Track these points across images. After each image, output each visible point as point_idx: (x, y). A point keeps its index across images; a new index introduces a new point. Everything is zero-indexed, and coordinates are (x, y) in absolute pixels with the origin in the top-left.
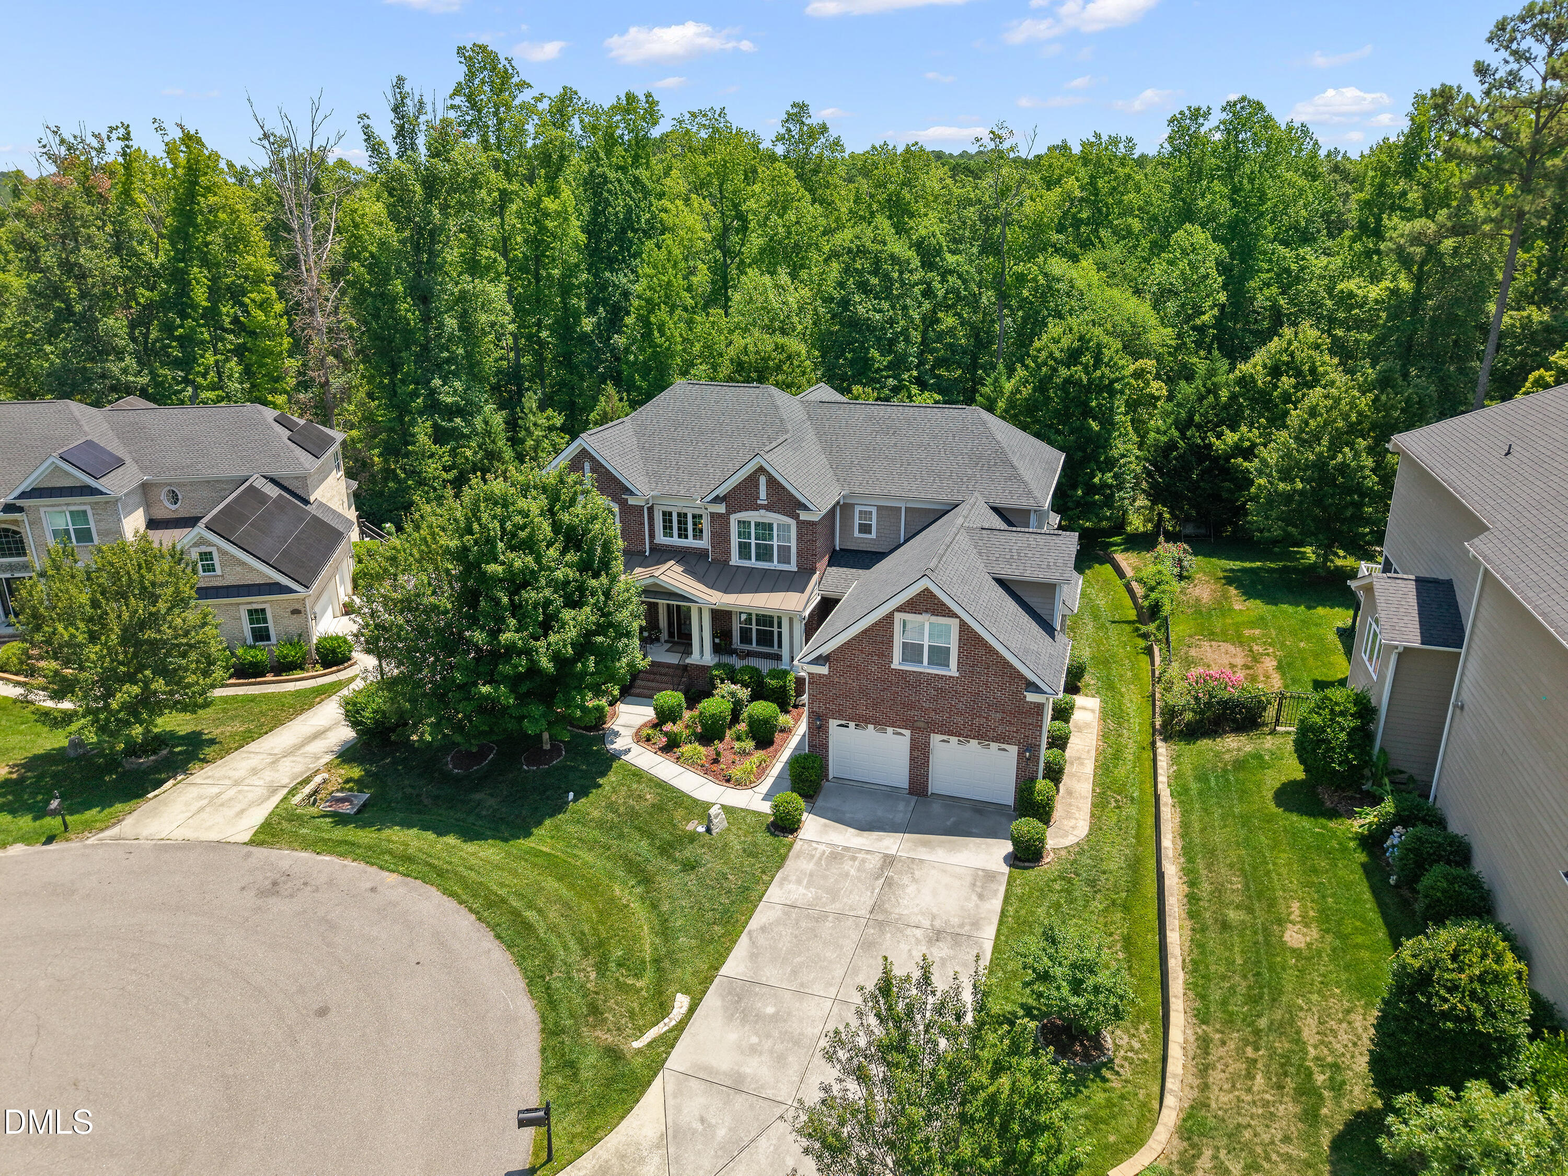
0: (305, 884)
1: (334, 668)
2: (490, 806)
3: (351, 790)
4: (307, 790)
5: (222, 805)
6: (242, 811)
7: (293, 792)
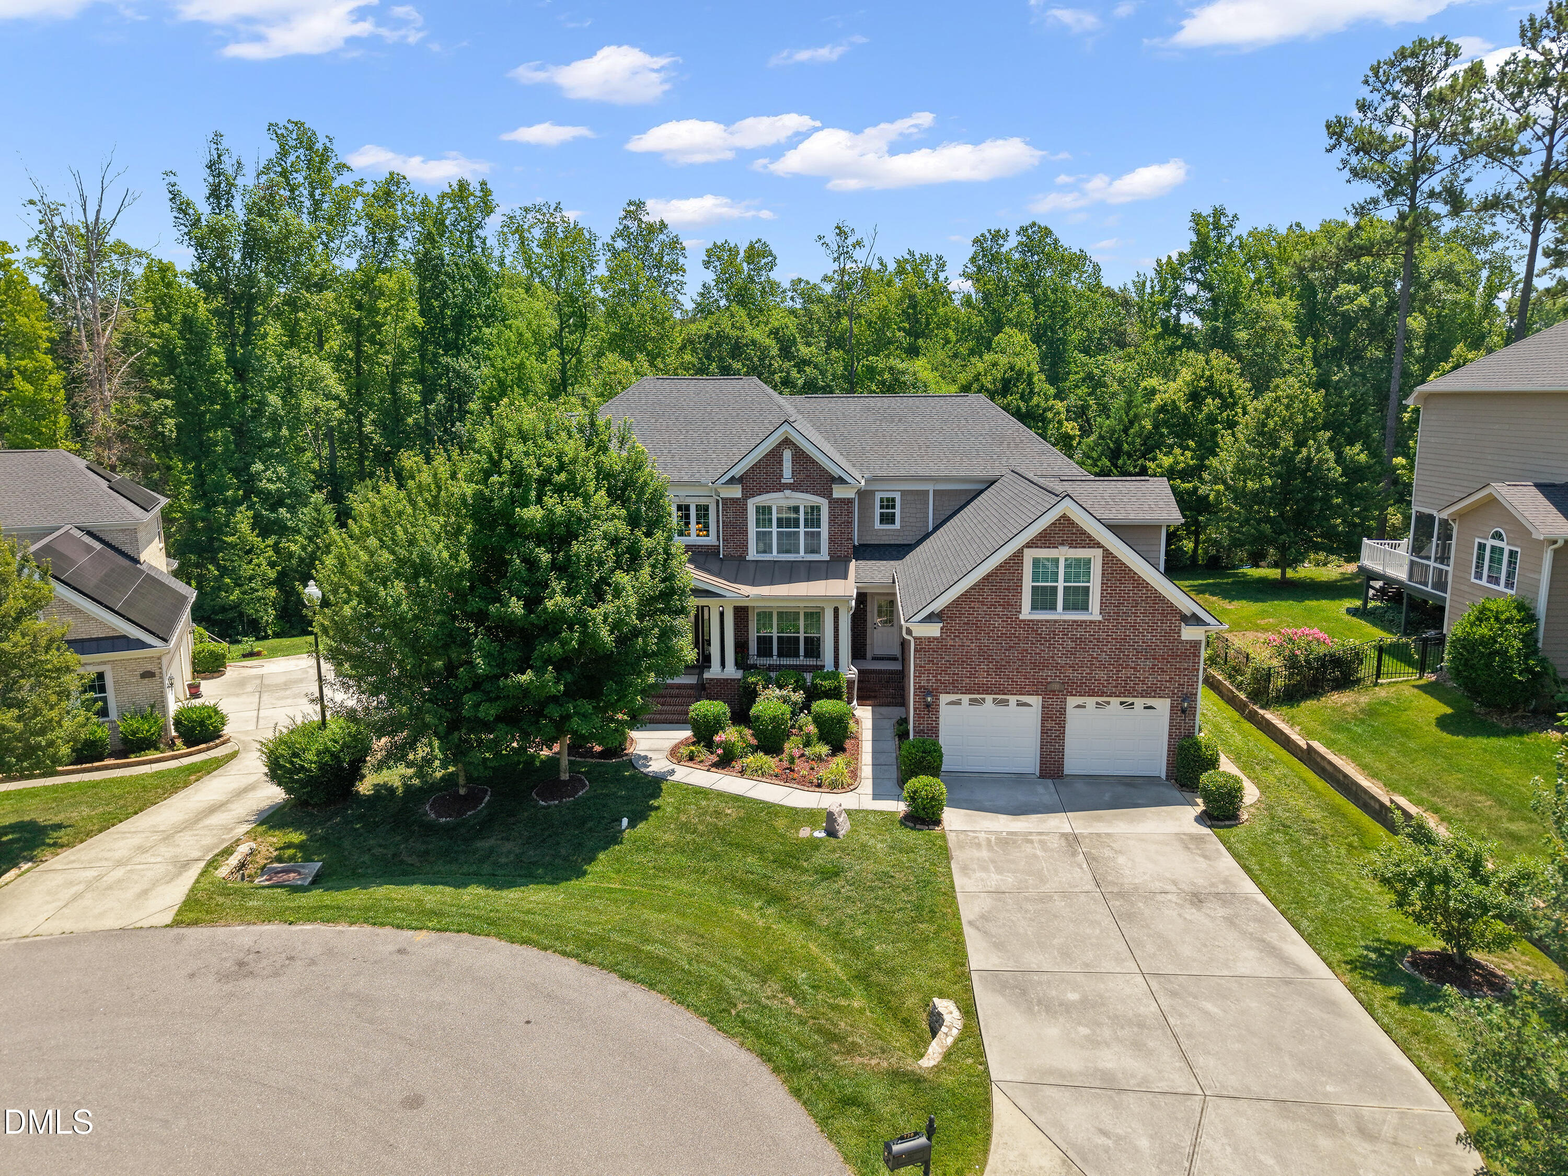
0: (291, 958)
1: (203, 746)
2: (509, 852)
3: (292, 858)
4: (234, 861)
5: (110, 888)
6: (145, 892)
7: (213, 864)
